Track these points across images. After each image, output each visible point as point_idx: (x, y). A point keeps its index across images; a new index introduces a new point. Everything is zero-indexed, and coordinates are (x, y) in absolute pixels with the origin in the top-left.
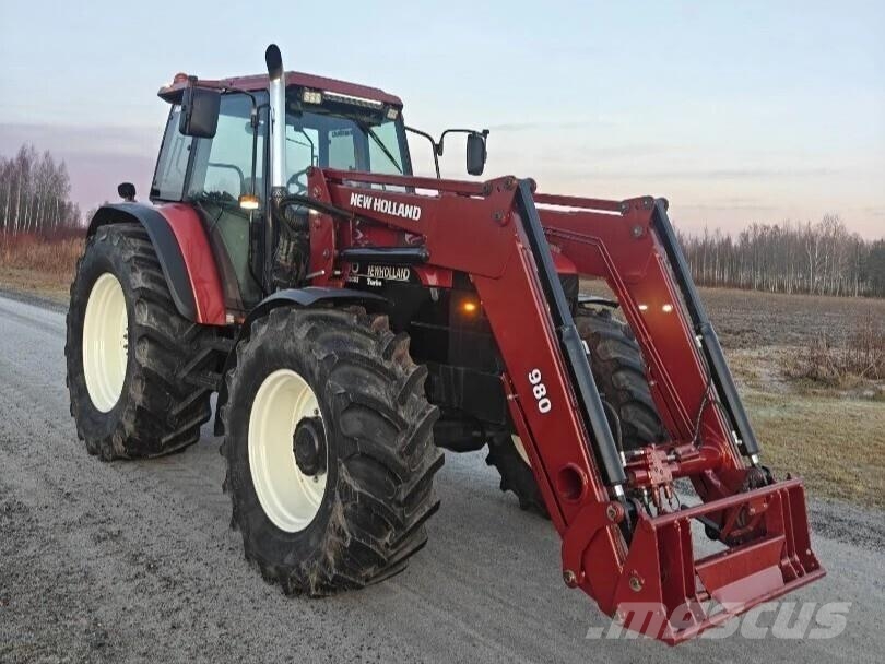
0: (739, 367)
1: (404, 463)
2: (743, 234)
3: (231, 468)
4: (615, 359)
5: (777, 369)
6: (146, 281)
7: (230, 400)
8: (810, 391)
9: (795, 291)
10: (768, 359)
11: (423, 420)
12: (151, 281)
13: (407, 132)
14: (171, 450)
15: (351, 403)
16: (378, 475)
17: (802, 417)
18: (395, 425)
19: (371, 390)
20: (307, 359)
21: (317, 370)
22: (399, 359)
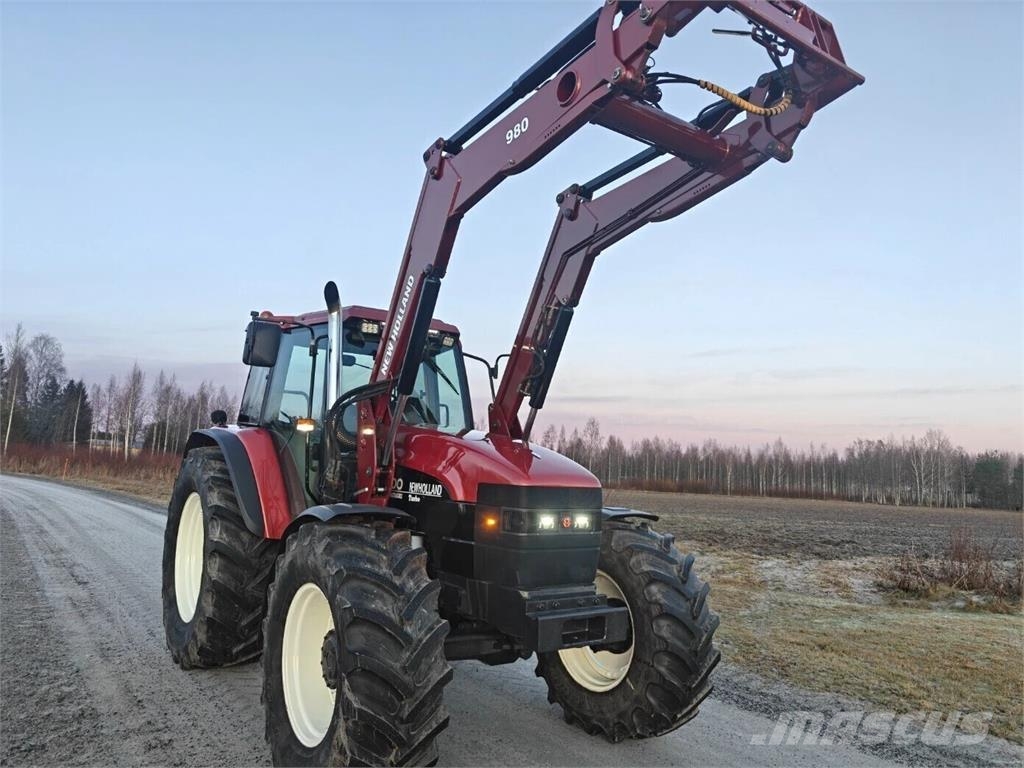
0: (831, 578)
1: (407, 678)
2: (848, 449)
3: (267, 680)
4: (647, 572)
5: (870, 579)
6: (220, 500)
7: (269, 613)
8: (900, 602)
9: (903, 502)
10: (865, 570)
11: (429, 636)
12: (226, 499)
13: (465, 357)
14: (244, 659)
15: (355, 618)
16: (380, 690)
17: (884, 629)
18: (400, 640)
19: (376, 605)
20: (324, 573)
21: (330, 584)
22: (412, 574)
